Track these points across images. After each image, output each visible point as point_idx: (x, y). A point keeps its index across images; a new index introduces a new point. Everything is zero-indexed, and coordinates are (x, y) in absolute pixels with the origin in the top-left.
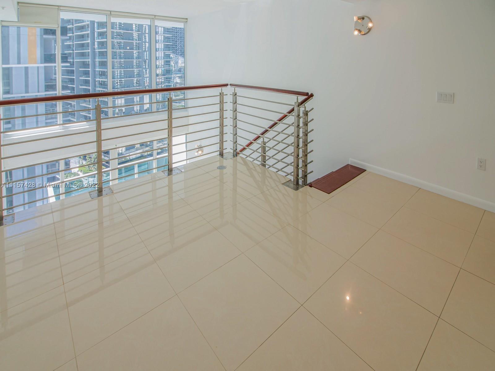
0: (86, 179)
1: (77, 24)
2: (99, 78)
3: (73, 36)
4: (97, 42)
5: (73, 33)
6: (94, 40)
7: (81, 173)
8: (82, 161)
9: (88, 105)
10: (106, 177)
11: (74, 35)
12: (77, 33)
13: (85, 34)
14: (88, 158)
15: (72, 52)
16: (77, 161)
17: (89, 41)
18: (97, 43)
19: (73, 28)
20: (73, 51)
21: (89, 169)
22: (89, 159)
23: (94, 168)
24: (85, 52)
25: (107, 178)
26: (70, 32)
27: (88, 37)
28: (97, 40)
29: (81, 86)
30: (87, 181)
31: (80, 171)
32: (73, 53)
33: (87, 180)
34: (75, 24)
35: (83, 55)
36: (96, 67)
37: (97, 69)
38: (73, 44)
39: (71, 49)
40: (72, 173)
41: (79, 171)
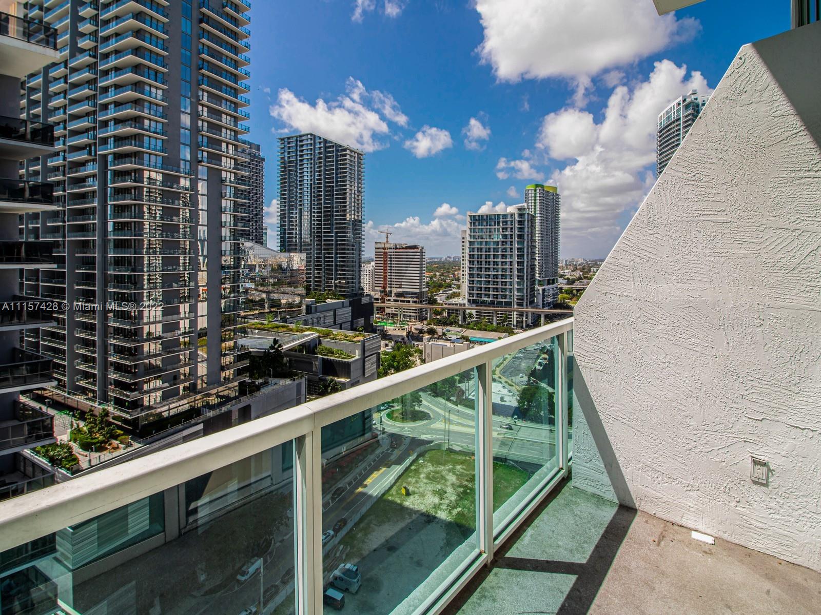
0: (85, 454)
1: (72, 173)
2: (114, 270)
3: (65, 196)
4: (111, 205)
5: (64, 190)
6: (106, 201)
7: (74, 444)
8: (77, 422)
9: (92, 319)
10: (124, 449)
11: (66, 194)
12: (72, 189)
13: (88, 192)
14: (89, 417)
15: (61, 224)
16: (67, 421)
17: (96, 204)
18: (111, 207)
19: (65, 181)
20: (64, 222)
21: (91, 436)
22: (90, 419)
23: (101, 433)
24: (88, 224)
25: (126, 451)
26: (58, 188)
27: (93, 197)
28: (110, 201)
29: (77, 285)
30: (88, 458)
31: (73, 439)
32: (64, 226)
33: (86, 456)
34: (69, 174)
35: (83, 229)
36: (109, 250)
37: (111, 255)
38: (64, 211)
39: (60, 219)
40: (57, 445)
41: (71, 441)
